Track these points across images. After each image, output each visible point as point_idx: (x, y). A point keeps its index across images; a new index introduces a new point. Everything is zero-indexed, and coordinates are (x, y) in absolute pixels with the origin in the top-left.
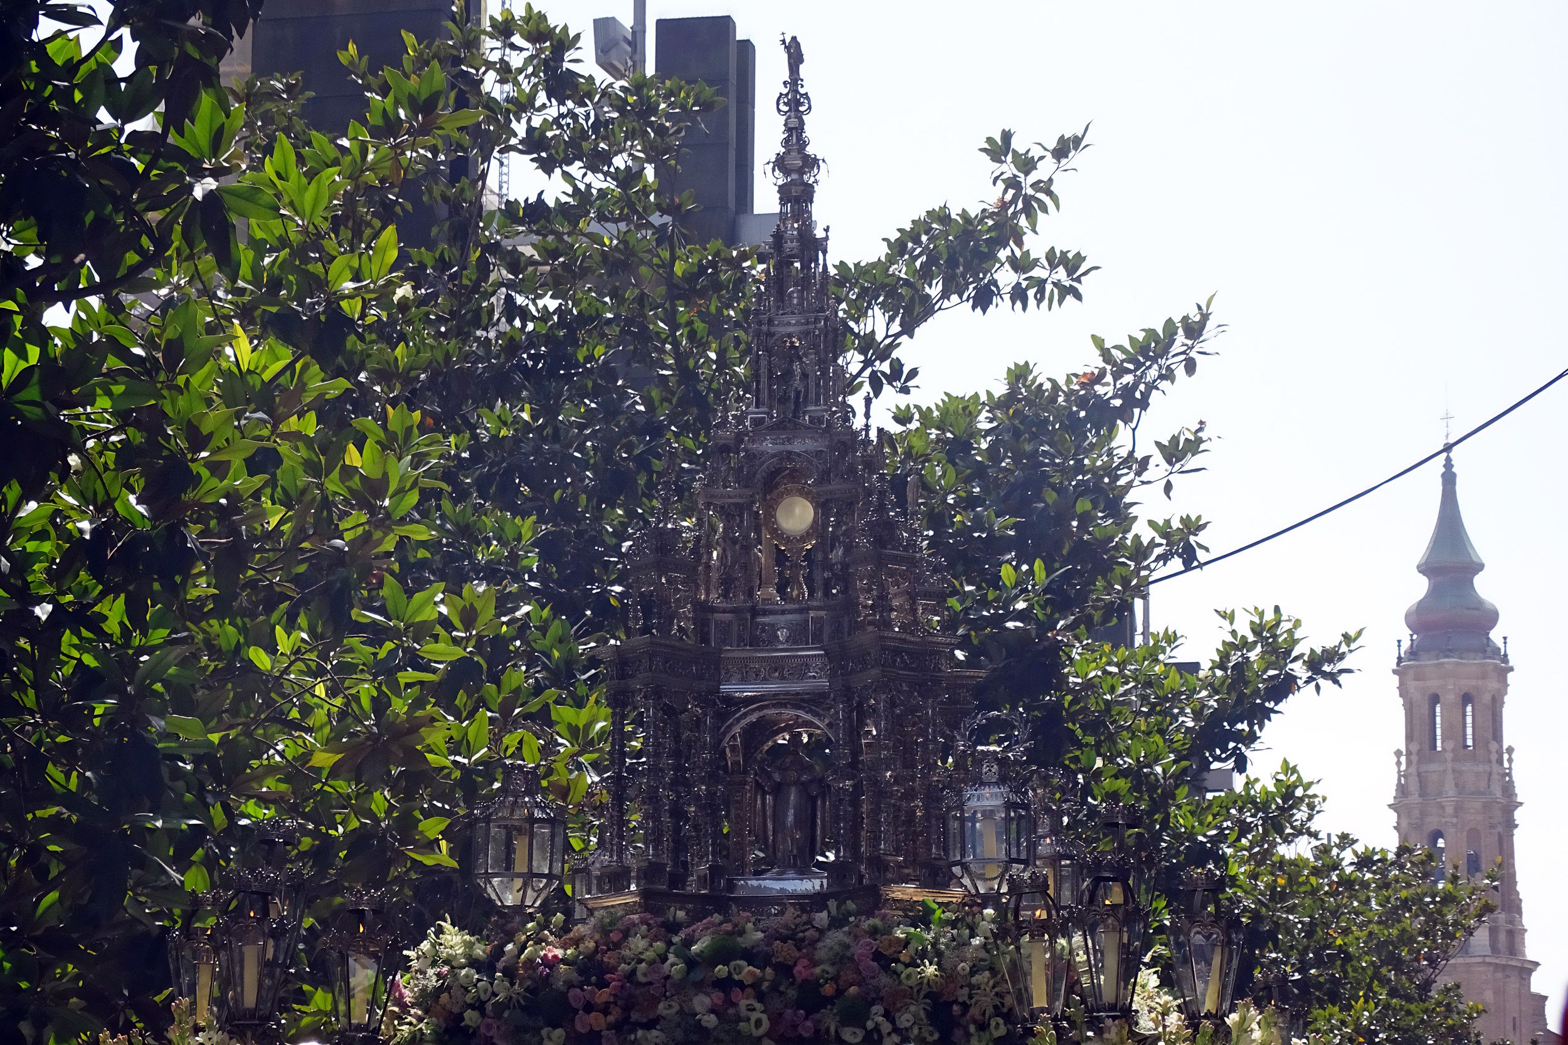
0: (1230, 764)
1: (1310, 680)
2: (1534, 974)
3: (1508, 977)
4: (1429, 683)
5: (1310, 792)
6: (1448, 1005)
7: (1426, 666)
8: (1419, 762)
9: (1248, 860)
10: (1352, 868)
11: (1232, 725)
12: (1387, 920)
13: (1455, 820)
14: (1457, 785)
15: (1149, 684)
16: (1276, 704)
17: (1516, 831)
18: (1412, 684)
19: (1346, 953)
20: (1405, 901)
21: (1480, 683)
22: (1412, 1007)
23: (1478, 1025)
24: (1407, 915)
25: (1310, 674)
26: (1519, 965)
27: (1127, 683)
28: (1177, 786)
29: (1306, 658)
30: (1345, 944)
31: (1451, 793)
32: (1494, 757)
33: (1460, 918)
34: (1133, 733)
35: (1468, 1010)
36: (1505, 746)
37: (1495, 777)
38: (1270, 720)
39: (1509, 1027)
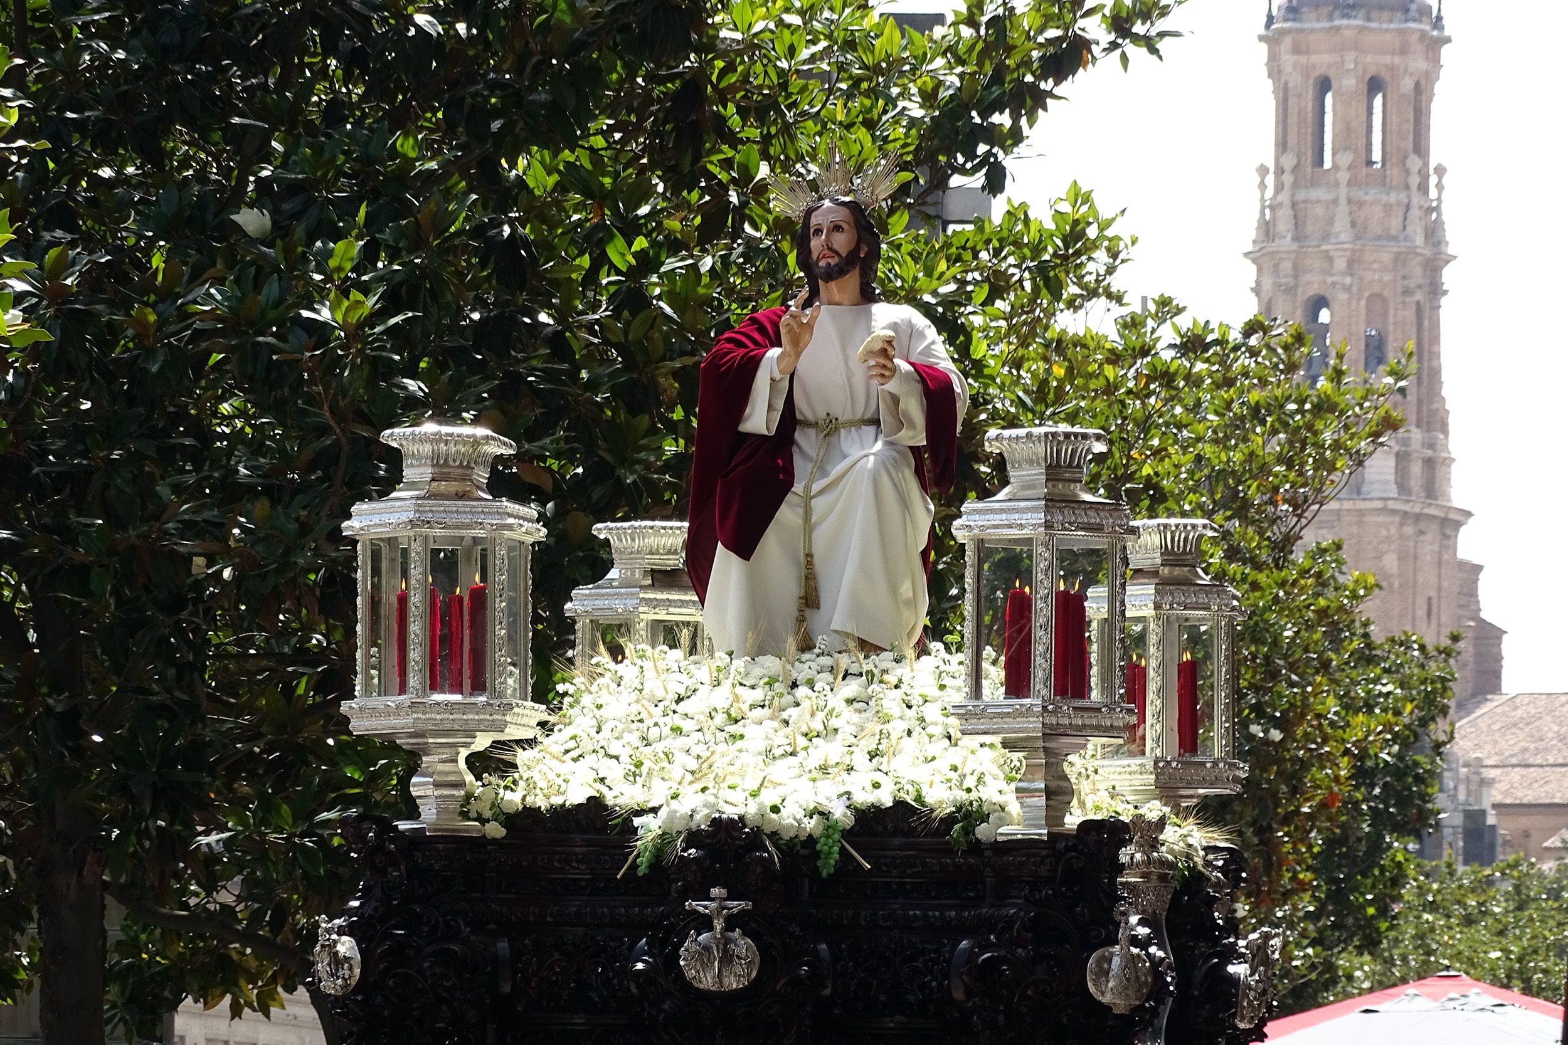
0: (978, 180)
1: (1114, 46)
2: (1463, 529)
3: (1422, 532)
4: (1314, 58)
5: (1109, 233)
6: (1319, 575)
7: (1312, 30)
8: (1296, 185)
9: (1007, 335)
10: (1172, 353)
11: (984, 115)
12: (1227, 438)
13: (1348, 280)
14: (1353, 224)
15: (850, 45)
16: (1057, 84)
17: (1444, 301)
18: (1288, 59)
19: (1157, 487)
20: (1255, 409)
21: (1397, 60)
22: (1262, 578)
23: (1367, 609)
24: (1258, 430)
25: (1112, 37)
26: (1441, 514)
27: (814, 42)
28: (892, 211)
29: (1107, 12)
30: (1156, 474)
31: (1343, 237)
32: (1415, 180)
33: (1344, 436)
34: (824, 125)
35: (1351, 586)
36: (1432, 165)
37: (1415, 212)
38: (1045, 109)
39: (1421, 613)
